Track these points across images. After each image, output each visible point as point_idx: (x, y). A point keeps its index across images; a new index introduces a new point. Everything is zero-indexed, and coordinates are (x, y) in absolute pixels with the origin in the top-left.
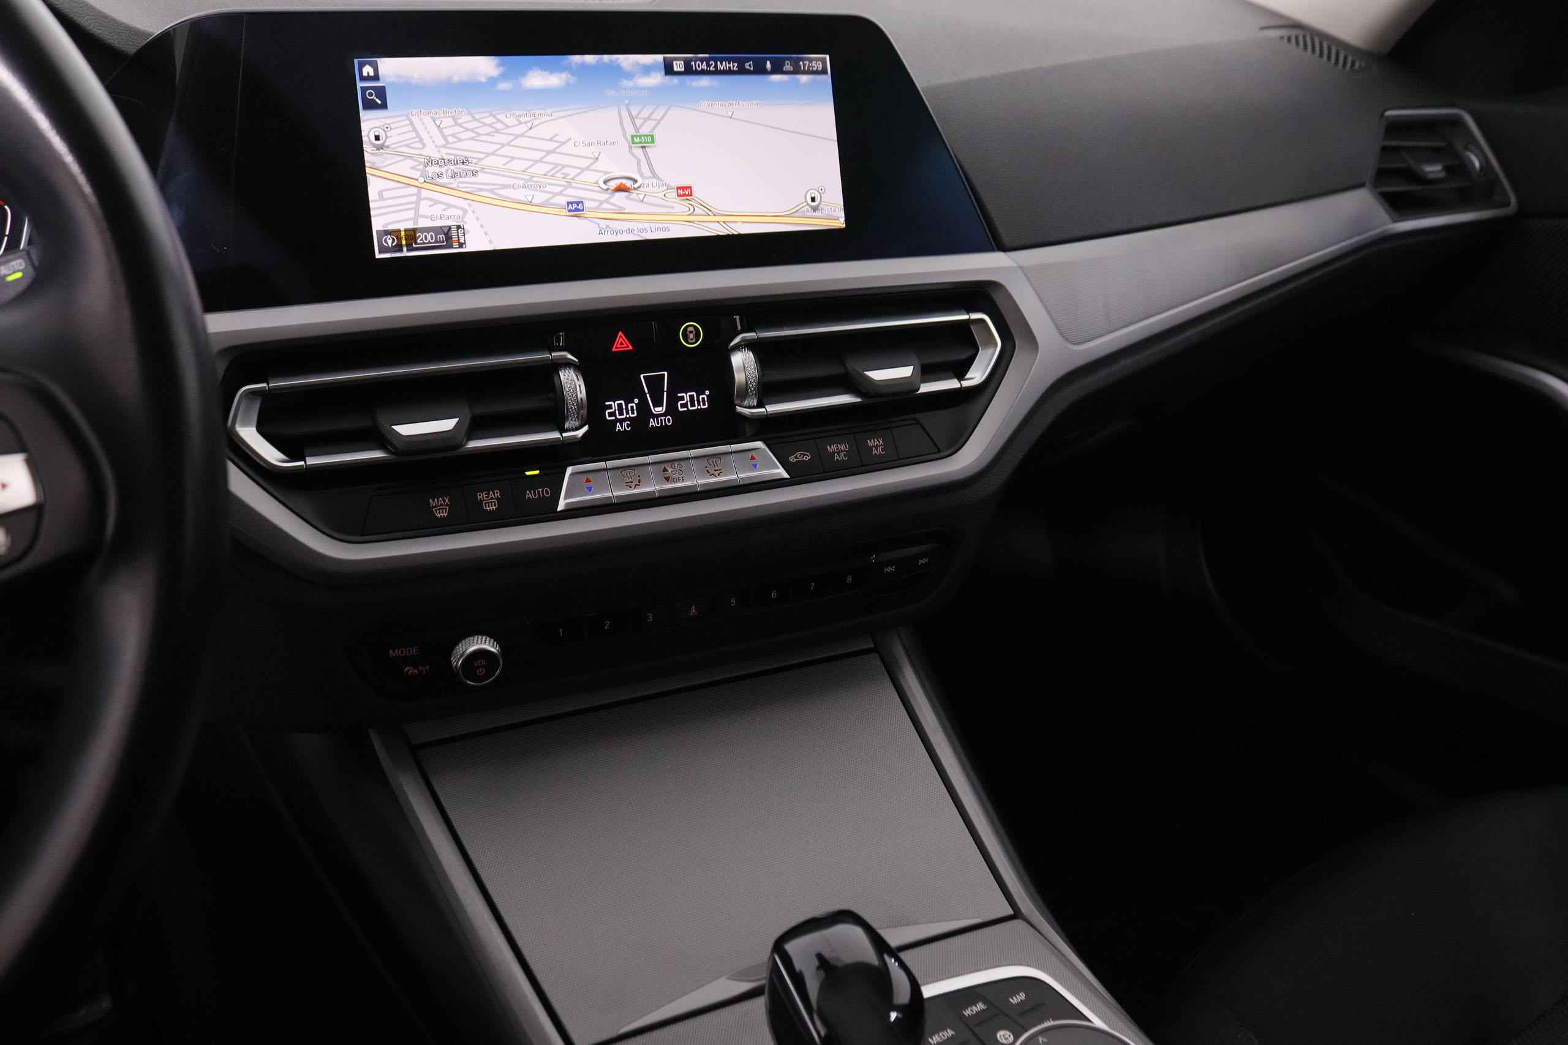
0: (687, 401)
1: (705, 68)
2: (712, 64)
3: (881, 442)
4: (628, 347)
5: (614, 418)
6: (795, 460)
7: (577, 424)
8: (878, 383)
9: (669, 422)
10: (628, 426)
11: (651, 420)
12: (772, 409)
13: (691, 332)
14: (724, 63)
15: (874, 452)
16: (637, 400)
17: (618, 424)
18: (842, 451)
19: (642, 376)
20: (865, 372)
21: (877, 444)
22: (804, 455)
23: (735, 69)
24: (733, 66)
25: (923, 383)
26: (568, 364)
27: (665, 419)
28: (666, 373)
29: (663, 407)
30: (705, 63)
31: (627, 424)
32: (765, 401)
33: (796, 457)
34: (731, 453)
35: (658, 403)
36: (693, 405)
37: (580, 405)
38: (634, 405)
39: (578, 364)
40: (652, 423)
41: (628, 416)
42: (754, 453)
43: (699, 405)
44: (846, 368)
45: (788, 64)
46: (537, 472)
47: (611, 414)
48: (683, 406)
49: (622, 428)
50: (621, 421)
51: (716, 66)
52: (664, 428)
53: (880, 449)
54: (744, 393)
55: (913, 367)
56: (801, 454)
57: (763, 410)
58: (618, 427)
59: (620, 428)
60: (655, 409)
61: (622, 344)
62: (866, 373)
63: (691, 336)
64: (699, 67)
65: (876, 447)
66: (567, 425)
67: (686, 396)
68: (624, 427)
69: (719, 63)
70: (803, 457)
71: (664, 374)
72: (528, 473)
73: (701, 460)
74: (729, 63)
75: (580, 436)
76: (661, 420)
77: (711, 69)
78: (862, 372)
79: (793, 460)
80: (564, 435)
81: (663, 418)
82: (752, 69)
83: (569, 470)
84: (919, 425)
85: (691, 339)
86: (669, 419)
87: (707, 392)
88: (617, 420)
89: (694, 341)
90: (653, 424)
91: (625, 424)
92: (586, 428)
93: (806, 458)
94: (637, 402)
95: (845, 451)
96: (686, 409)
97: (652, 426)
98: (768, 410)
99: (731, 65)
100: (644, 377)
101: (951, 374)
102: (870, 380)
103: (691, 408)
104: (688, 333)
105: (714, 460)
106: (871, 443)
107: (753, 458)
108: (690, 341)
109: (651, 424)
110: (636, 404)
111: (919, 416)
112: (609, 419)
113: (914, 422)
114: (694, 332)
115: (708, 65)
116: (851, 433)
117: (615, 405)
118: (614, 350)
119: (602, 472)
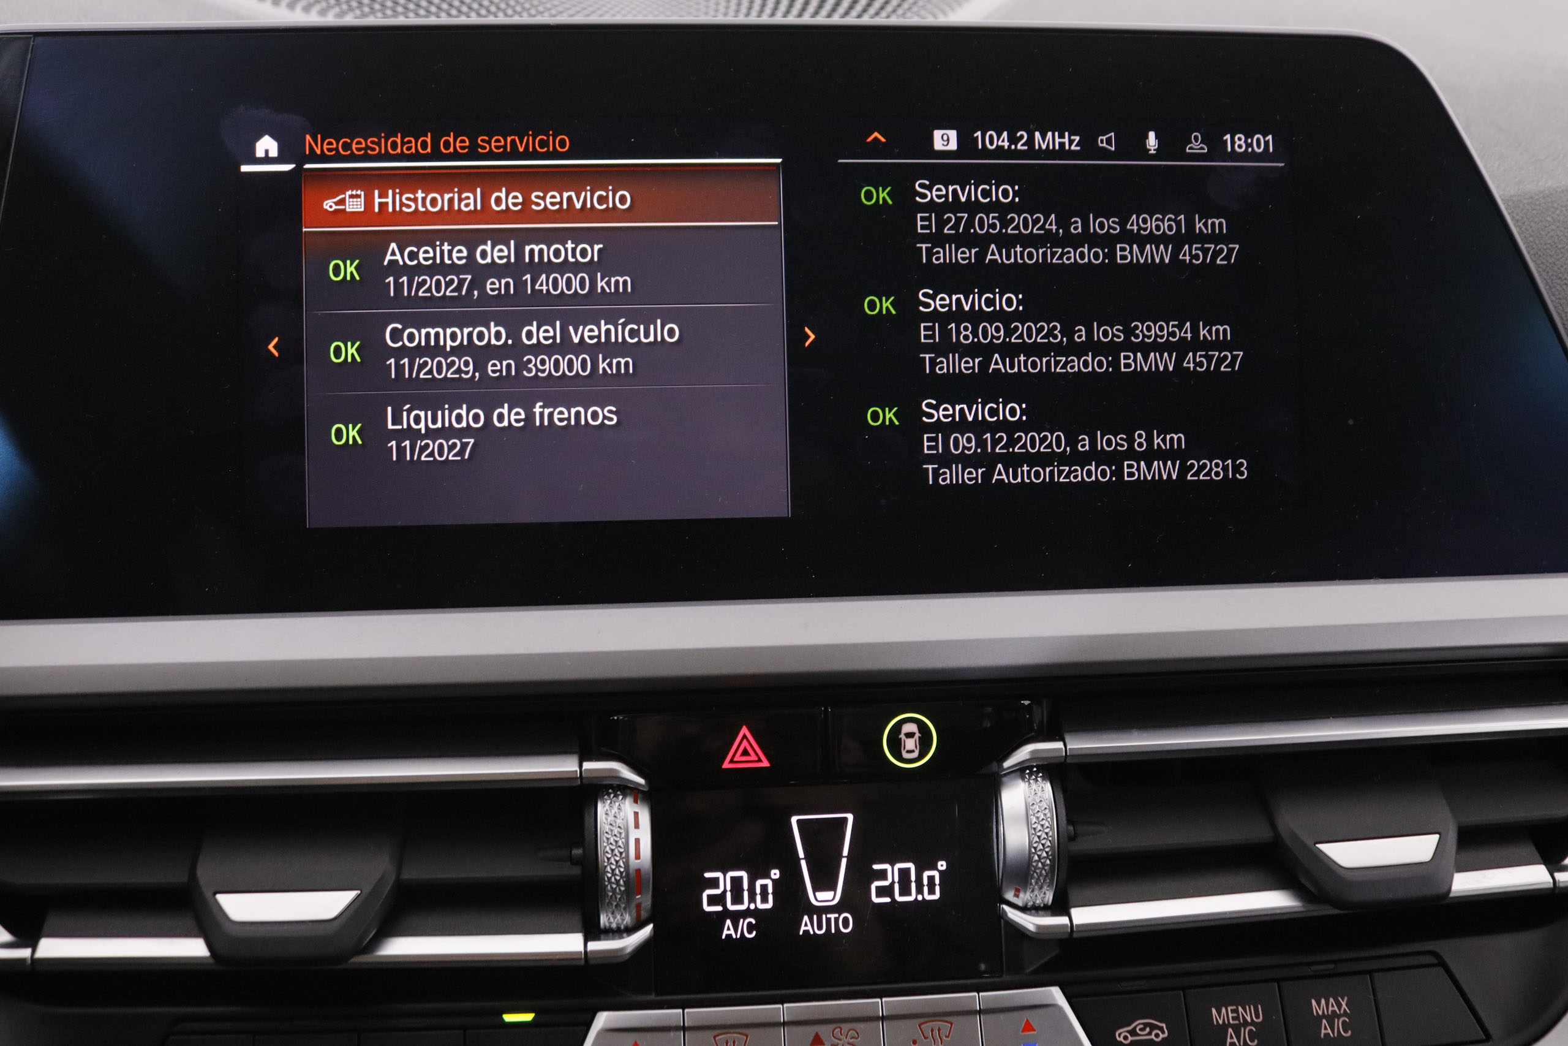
0: (893, 882)
1: (1006, 144)
2: (1022, 137)
3: (1344, 1006)
4: (760, 760)
5: (719, 908)
6: (1130, 1038)
7: (628, 919)
8: (1348, 875)
9: (846, 925)
10: (751, 928)
11: (806, 918)
12: (1084, 916)
13: (910, 735)
14: (1050, 134)
15: (1325, 1030)
16: (777, 871)
17: (728, 922)
18: (1246, 1024)
19: (794, 820)
20: (1319, 846)
21: (1334, 1012)
22: (1153, 1027)
23: (1073, 148)
24: (1071, 142)
25: (1457, 872)
26: (624, 789)
27: (837, 920)
28: (850, 817)
29: (834, 889)
30: (1005, 134)
31: (750, 924)
32: (1073, 894)
33: (1133, 1033)
34: (980, 1012)
35: (824, 881)
36: (905, 891)
37: (633, 881)
38: (769, 882)
39: (646, 789)
40: (807, 926)
41: (752, 906)
42: (1032, 1016)
43: (920, 890)
44: (1273, 826)
45: (1196, 141)
46: (528, 1017)
47: (713, 900)
48: (881, 892)
49: (736, 933)
50: (736, 917)
51: (1031, 141)
52: (832, 939)
53: (1339, 1023)
54: (1022, 874)
55: (1437, 836)
56: (1146, 1025)
57: (1063, 920)
58: (728, 930)
59: (732, 932)
60: (818, 894)
61: (745, 753)
62: (1325, 848)
63: (910, 744)
64: (991, 143)
65: (1331, 1018)
66: (604, 920)
67: (892, 871)
68: (744, 930)
69: (1037, 134)
70: (1150, 1034)
71: (845, 820)
72: (509, 1018)
73: (902, 1024)
74: (1061, 136)
75: (629, 950)
76: (828, 920)
77: (1019, 147)
78: (1309, 842)
79: (1126, 1038)
80: (593, 946)
81: (833, 916)
82: (1113, 149)
83: (603, 1019)
84: (1441, 970)
85: (908, 752)
86: (846, 920)
87: (942, 865)
88: (726, 913)
89: (915, 755)
90: (809, 928)
91: (743, 924)
92: (647, 931)
93: (1157, 1035)
94: (777, 876)
95: (1253, 1023)
96: (887, 900)
97: (806, 932)
98: (1076, 922)
99: (1066, 140)
100: (799, 821)
101: (1530, 849)
102: (1328, 865)
103: (900, 899)
104: (902, 736)
105: (935, 1024)
106: (1318, 1007)
107: (1028, 1027)
108: (905, 755)
109: (803, 928)
110: (774, 881)
111: (1444, 947)
112: (707, 908)
113: (1432, 960)
114: (917, 735)
115: (1013, 140)
116: (1272, 980)
117: (724, 880)
118: (726, 765)
119: (672, 1034)
